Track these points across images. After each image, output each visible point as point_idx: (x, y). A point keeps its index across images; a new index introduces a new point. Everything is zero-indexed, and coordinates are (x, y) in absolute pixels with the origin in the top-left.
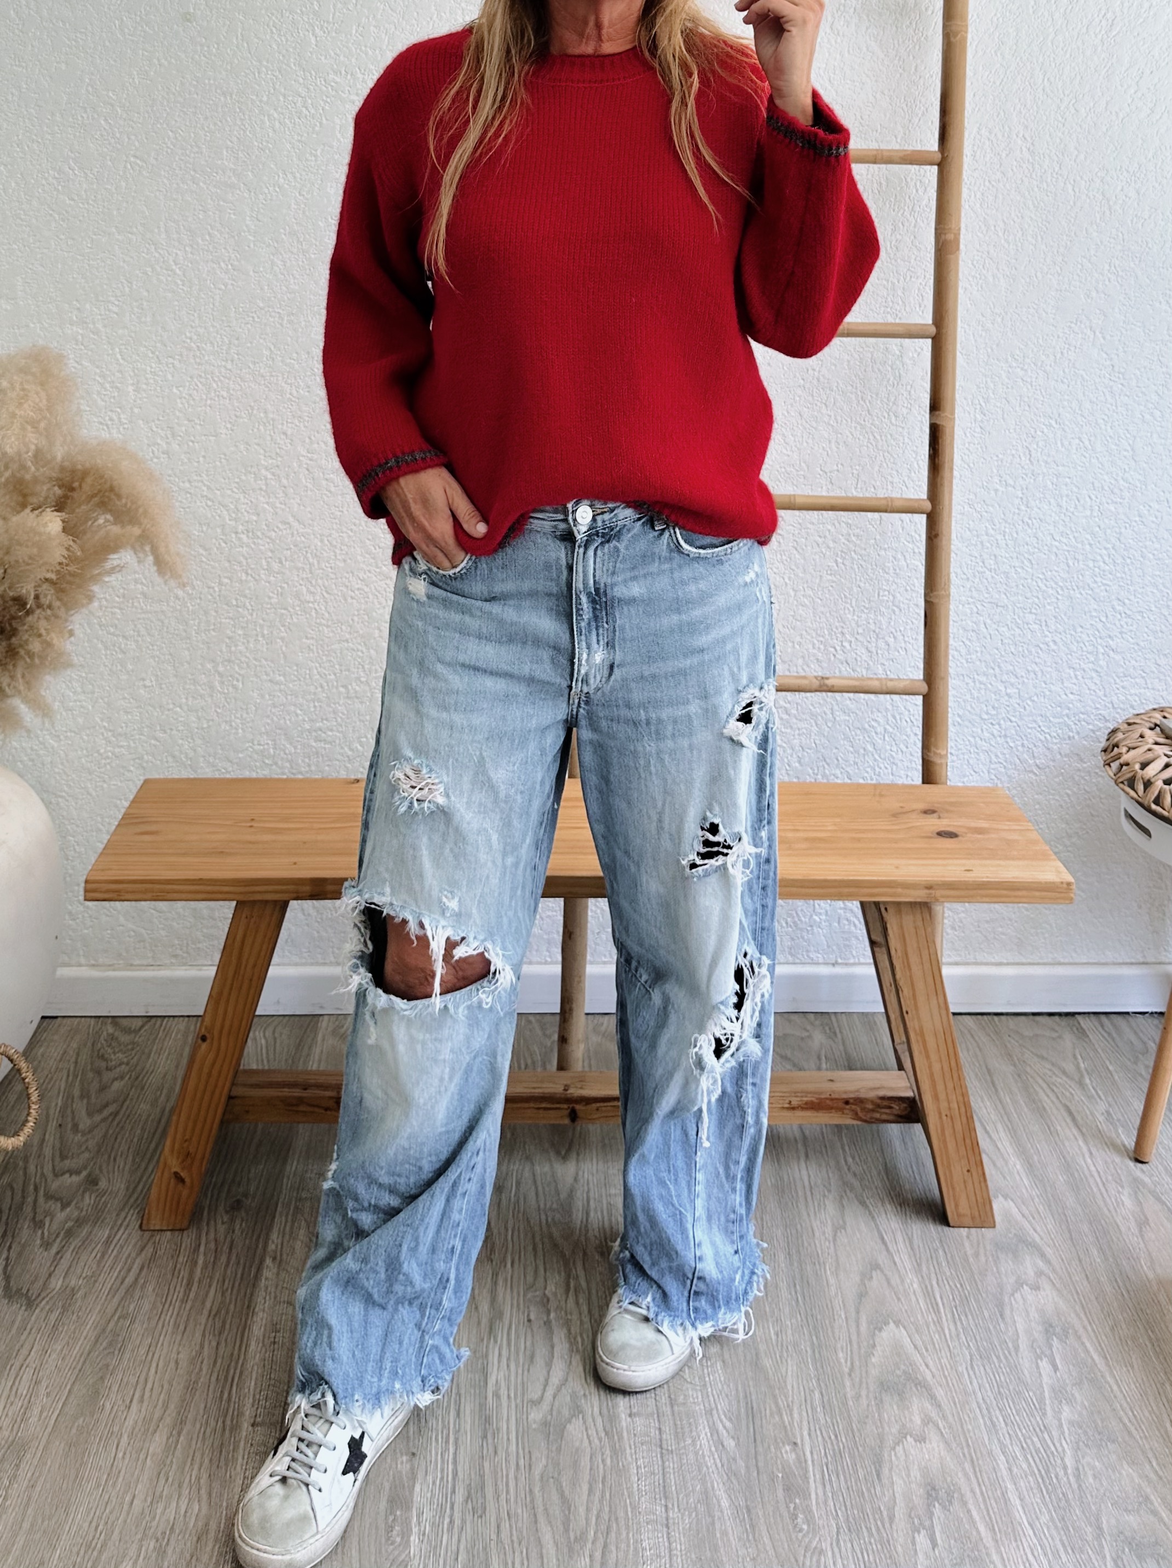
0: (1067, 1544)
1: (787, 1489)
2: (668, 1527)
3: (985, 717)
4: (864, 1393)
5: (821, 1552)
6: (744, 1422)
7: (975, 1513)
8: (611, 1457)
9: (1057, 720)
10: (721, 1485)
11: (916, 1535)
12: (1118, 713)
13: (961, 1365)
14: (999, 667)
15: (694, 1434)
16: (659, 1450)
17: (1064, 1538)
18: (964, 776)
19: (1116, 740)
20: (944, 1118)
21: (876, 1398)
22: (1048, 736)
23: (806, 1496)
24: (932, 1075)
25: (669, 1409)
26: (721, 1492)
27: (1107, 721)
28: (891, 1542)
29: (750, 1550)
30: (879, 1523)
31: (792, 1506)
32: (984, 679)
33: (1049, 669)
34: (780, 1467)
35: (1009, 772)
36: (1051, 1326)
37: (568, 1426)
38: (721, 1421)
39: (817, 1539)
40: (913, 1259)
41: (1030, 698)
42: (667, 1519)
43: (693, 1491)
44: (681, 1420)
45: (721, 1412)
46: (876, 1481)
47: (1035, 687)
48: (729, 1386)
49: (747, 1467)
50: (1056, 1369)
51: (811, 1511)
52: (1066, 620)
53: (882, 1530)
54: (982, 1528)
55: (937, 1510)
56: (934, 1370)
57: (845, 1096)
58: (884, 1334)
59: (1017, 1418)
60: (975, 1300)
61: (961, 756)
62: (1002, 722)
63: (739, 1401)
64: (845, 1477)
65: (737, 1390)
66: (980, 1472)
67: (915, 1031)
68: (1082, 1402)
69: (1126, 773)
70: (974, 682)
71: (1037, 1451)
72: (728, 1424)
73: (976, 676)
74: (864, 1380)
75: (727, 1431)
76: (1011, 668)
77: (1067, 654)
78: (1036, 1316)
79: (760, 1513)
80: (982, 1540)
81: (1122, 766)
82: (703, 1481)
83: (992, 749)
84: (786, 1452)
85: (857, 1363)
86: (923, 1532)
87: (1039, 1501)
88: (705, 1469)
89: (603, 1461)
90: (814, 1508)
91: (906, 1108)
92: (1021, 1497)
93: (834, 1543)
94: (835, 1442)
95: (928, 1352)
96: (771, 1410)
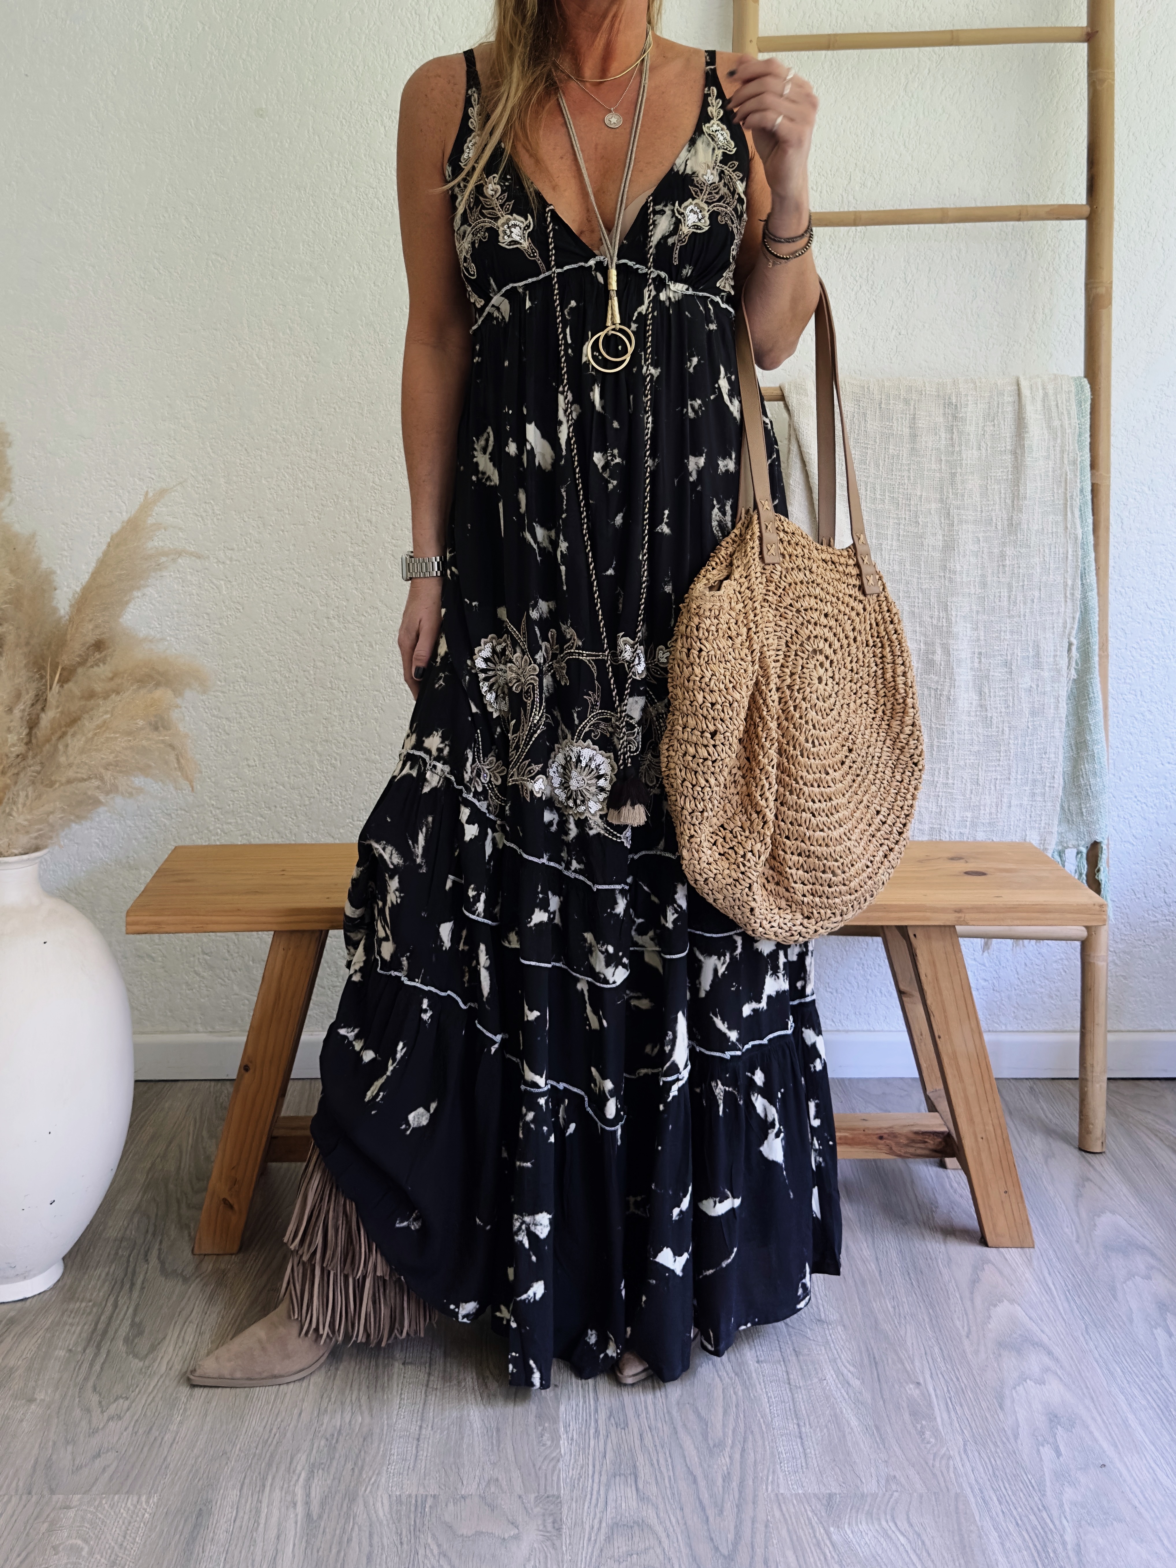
1: (914, 1414)
2: (801, 1438)
5: (950, 1457)
6: (868, 1368)
7: (1097, 1434)
10: (849, 1411)
11: (1041, 1448)
15: (820, 1375)
16: (787, 1386)
21: (995, 1353)
23: (932, 1418)
25: (794, 1358)
26: (849, 1415)
28: (1017, 1451)
29: (881, 1455)
30: (1004, 1439)
31: (919, 1426)
34: (905, 1399)
38: (845, 1367)
39: (945, 1449)
42: (800, 1433)
43: (823, 1414)
44: (807, 1366)
45: (845, 1360)
46: (999, 1410)
48: (850, 1342)
49: (873, 1398)
51: (937, 1430)
53: (1008, 1444)
54: (1105, 1445)
55: (1060, 1431)
63: (861, 1353)
65: (859, 1346)
72: (852, 1369)
75: (852, 1373)
79: (889, 1431)
80: (1104, 1452)
82: (833, 1409)
84: (910, 1389)
86: (1047, 1446)
87: (1160, 1428)
90: (941, 1428)
92: (1142, 1425)
93: (962, 1452)
94: (956, 1383)
95: (1042, 1320)
96: (892, 1359)
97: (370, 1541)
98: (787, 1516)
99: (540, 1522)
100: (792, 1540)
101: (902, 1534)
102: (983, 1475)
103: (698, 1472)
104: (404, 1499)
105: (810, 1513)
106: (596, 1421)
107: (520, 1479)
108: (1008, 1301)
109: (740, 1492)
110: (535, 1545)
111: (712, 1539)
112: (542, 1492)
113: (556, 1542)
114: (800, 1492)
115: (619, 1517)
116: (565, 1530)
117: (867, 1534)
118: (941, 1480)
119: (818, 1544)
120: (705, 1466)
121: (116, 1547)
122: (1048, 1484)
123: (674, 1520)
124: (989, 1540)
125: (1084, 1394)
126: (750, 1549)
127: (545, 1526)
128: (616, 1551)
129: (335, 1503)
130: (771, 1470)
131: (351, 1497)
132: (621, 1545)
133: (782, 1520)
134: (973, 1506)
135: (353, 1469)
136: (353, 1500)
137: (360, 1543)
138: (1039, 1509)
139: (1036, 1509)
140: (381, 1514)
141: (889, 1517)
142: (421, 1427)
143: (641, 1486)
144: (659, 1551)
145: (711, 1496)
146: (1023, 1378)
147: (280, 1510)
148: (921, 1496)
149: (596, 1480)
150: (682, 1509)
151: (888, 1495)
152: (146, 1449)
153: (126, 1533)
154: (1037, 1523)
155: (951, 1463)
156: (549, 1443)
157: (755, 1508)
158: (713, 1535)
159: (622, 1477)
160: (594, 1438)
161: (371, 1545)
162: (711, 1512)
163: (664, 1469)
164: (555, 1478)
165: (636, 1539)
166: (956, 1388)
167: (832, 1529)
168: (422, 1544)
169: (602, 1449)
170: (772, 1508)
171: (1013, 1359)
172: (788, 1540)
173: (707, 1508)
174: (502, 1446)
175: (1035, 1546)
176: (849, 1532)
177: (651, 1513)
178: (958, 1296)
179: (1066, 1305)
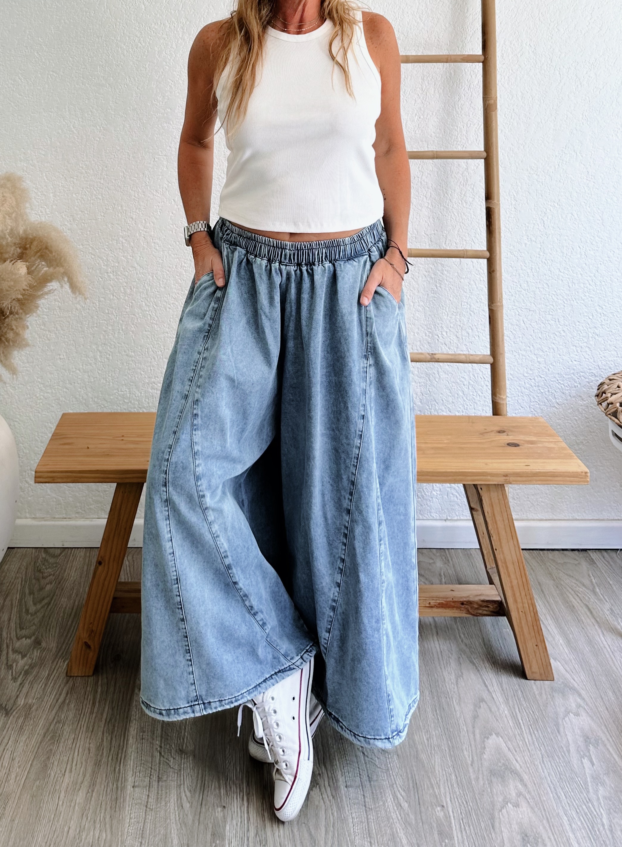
1: (441, 833)
3: (526, 375)
4: (481, 776)
6: (412, 792)
8: (337, 812)
9: (567, 377)
10: (402, 830)
12: (602, 372)
13: (536, 761)
14: (533, 346)
15: (384, 798)
16: (364, 807)
18: (516, 410)
19: (604, 389)
20: (521, 613)
21: (488, 780)
24: (512, 587)
25: (369, 784)
26: (401, 834)
27: (596, 376)
31: (443, 844)
32: (524, 353)
33: (561, 347)
34: (435, 820)
35: (542, 407)
36: (588, 738)
38: (399, 791)
40: (503, 695)
41: (551, 364)
43: (386, 833)
44: (376, 790)
45: (399, 786)
46: (492, 831)
47: (553, 357)
48: (402, 770)
49: (416, 819)
50: (593, 764)
52: (570, 318)
56: (521, 763)
57: (462, 600)
58: (489, 741)
59: (572, 793)
60: (542, 722)
61: (514, 398)
62: (536, 378)
63: (408, 780)
64: (473, 828)
65: (407, 774)
66: (553, 826)
67: (501, 560)
68: (610, 785)
69: (611, 409)
70: (519, 355)
71: (586, 814)
72: (403, 793)
73: (520, 351)
74: (480, 769)
75: (403, 798)
77: (571, 338)
78: (579, 732)
81: (608, 404)
82: (391, 829)
83: (532, 393)
84: (438, 811)
85: (476, 758)
88: (391, 820)
89: (332, 814)
90: (456, 845)
91: (496, 607)
94: (466, 806)
95: (515, 751)
96: (427, 785)
108: (495, 733)
146: (506, 802)
166: (465, 810)
171: (500, 786)
178: (465, 730)
179: (530, 738)
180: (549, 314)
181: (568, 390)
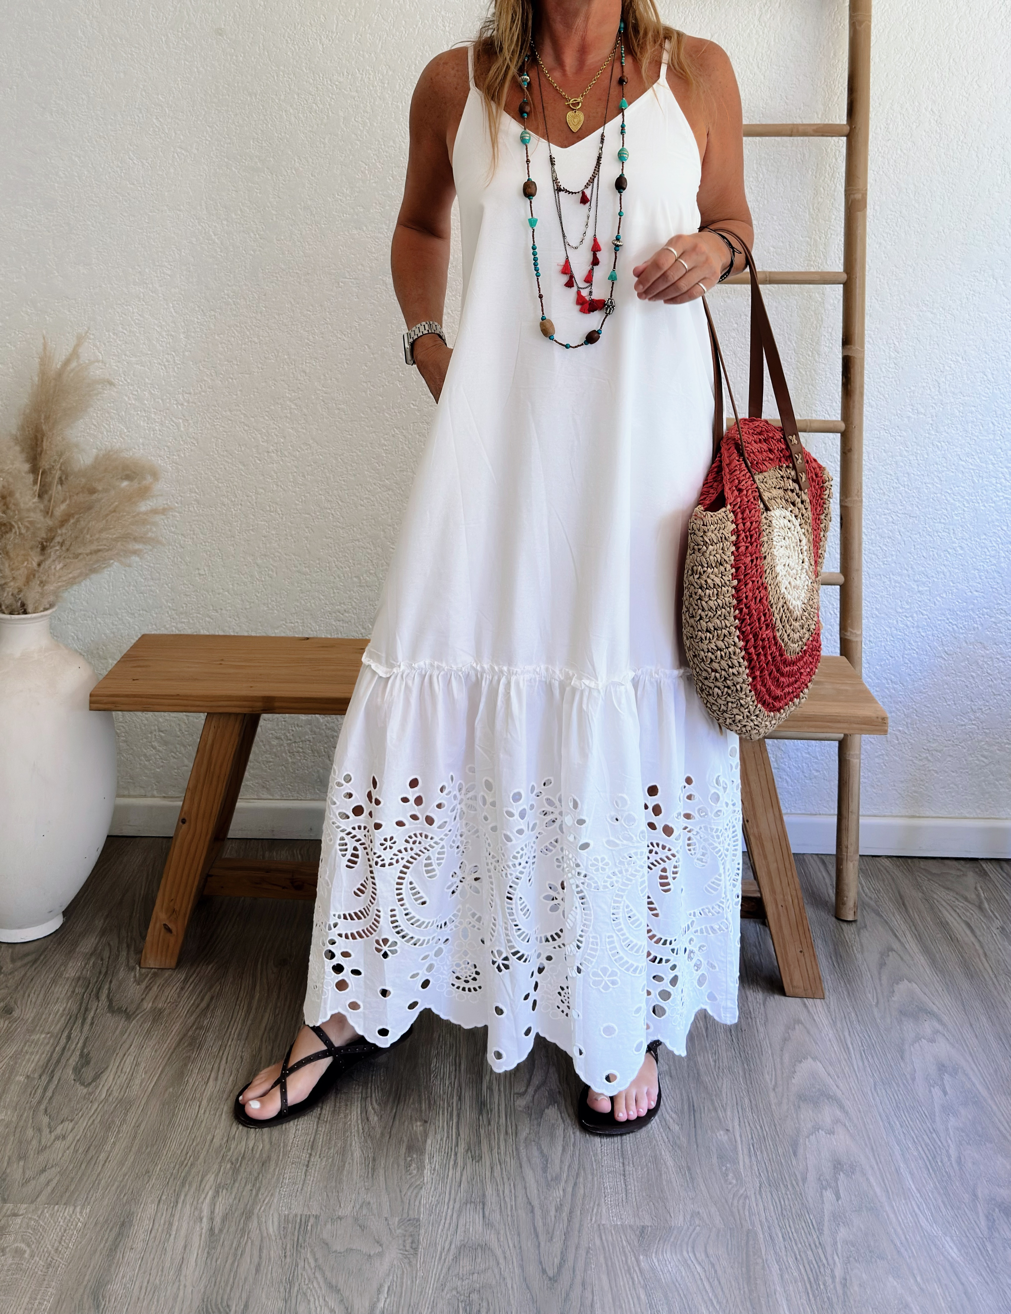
0: (947, 1203)
1: (720, 1157)
2: (624, 1175)
3: (901, 611)
5: (746, 1197)
7: (872, 1180)
9: (962, 614)
10: (667, 1153)
11: (824, 1191)
14: (912, 568)
17: (945, 1200)
21: (795, 1105)
22: (955, 627)
23: (735, 1162)
26: (667, 1157)
28: (803, 1194)
29: (689, 1193)
30: (794, 1182)
31: (724, 1168)
32: (899, 578)
34: (715, 1143)
35: (921, 658)
37: (546, 1110)
39: (744, 1189)
41: (939, 595)
42: (624, 1171)
43: (645, 1155)
46: (792, 1157)
49: (689, 1142)
50: (946, 1094)
51: (739, 1172)
52: (972, 529)
53: (796, 1186)
54: (878, 1190)
55: (842, 1176)
58: (803, 1065)
62: (915, 615)
63: (683, 1101)
64: (768, 1154)
65: (681, 1095)
70: (890, 581)
72: (674, 1115)
73: (891, 576)
74: (785, 1094)
75: (673, 1119)
76: (923, 569)
77: (972, 558)
80: (876, 1197)
82: (654, 1149)
83: (907, 637)
84: (721, 1135)
86: (829, 1190)
87: (926, 1176)
88: (654, 1142)
90: (742, 1170)
92: (911, 1174)
93: (757, 1193)
94: (760, 1131)
95: (838, 1077)
96: (708, 1108)
97: (260, 1255)
98: (606, 1244)
99: (401, 1242)
100: (607, 1265)
101: (700, 1264)
102: (773, 1214)
103: (536, 1203)
104: (291, 1217)
105: (624, 1242)
106: (456, 1154)
107: (388, 1203)
108: (812, 1058)
109: (569, 1221)
110: (395, 1262)
111: (541, 1263)
112: (405, 1216)
113: (411, 1260)
114: (619, 1223)
115: (466, 1241)
116: (421, 1249)
117: (670, 1263)
118: (737, 1217)
119: (629, 1270)
120: (542, 1198)
121: (52, 1252)
122: (826, 1224)
123: (511, 1245)
124: (771, 1271)
125: (866, 1144)
126: (572, 1273)
127: (404, 1246)
128: (461, 1269)
129: (234, 1220)
130: (597, 1203)
131: (248, 1215)
132: (466, 1264)
133: (601, 1247)
134: (761, 1240)
135: (251, 1190)
136: (249, 1218)
137: (251, 1256)
138: (816, 1246)
139: (813, 1246)
140: (271, 1230)
141: (690, 1249)
142: (311, 1155)
143: (487, 1213)
144: (496, 1271)
145: (544, 1224)
146: (817, 1128)
147: (188, 1223)
148: (719, 1230)
149: (451, 1207)
150: (519, 1235)
151: (691, 1228)
152: (83, 1167)
153: (61, 1239)
154: (813, 1259)
155: (747, 1201)
156: (415, 1172)
157: (579, 1236)
158: (542, 1259)
159: (473, 1205)
160: (453, 1168)
161: (260, 1257)
162: (542, 1238)
163: (507, 1199)
164: (417, 1203)
165: (479, 1260)
166: (759, 1135)
167: (641, 1257)
168: (302, 1258)
169: (458, 1179)
170: (594, 1237)
171: (810, 1112)
172: (604, 1266)
173: (540, 1235)
174: (375, 1174)
175: (809, 1278)
176: (655, 1260)
177: (493, 1237)
178: (770, 1052)
179: (860, 1064)
180: (940, 522)
181: (963, 633)
